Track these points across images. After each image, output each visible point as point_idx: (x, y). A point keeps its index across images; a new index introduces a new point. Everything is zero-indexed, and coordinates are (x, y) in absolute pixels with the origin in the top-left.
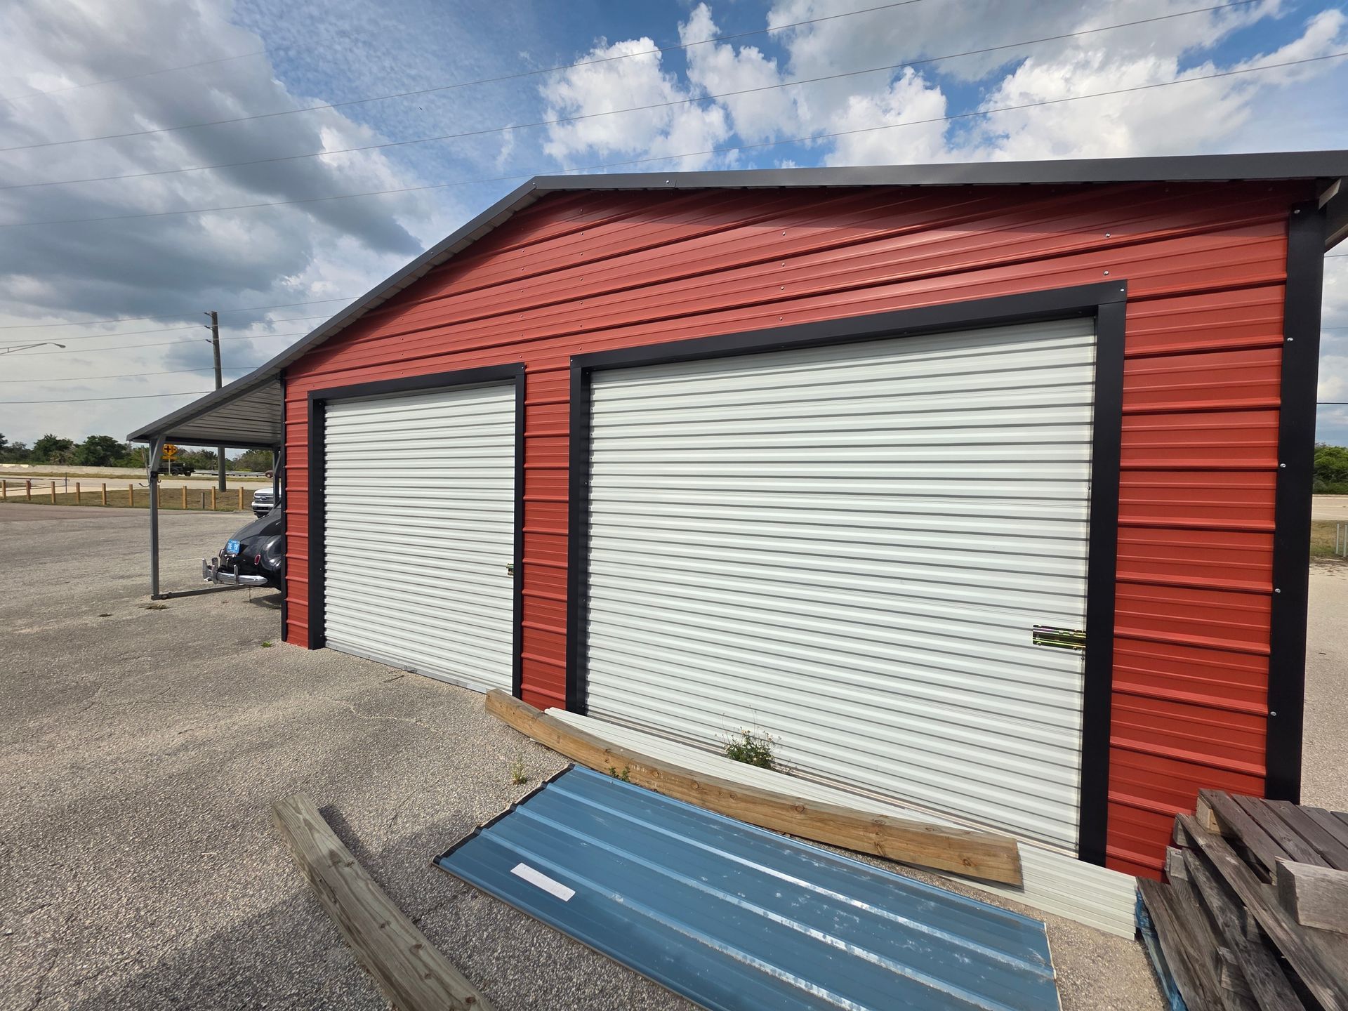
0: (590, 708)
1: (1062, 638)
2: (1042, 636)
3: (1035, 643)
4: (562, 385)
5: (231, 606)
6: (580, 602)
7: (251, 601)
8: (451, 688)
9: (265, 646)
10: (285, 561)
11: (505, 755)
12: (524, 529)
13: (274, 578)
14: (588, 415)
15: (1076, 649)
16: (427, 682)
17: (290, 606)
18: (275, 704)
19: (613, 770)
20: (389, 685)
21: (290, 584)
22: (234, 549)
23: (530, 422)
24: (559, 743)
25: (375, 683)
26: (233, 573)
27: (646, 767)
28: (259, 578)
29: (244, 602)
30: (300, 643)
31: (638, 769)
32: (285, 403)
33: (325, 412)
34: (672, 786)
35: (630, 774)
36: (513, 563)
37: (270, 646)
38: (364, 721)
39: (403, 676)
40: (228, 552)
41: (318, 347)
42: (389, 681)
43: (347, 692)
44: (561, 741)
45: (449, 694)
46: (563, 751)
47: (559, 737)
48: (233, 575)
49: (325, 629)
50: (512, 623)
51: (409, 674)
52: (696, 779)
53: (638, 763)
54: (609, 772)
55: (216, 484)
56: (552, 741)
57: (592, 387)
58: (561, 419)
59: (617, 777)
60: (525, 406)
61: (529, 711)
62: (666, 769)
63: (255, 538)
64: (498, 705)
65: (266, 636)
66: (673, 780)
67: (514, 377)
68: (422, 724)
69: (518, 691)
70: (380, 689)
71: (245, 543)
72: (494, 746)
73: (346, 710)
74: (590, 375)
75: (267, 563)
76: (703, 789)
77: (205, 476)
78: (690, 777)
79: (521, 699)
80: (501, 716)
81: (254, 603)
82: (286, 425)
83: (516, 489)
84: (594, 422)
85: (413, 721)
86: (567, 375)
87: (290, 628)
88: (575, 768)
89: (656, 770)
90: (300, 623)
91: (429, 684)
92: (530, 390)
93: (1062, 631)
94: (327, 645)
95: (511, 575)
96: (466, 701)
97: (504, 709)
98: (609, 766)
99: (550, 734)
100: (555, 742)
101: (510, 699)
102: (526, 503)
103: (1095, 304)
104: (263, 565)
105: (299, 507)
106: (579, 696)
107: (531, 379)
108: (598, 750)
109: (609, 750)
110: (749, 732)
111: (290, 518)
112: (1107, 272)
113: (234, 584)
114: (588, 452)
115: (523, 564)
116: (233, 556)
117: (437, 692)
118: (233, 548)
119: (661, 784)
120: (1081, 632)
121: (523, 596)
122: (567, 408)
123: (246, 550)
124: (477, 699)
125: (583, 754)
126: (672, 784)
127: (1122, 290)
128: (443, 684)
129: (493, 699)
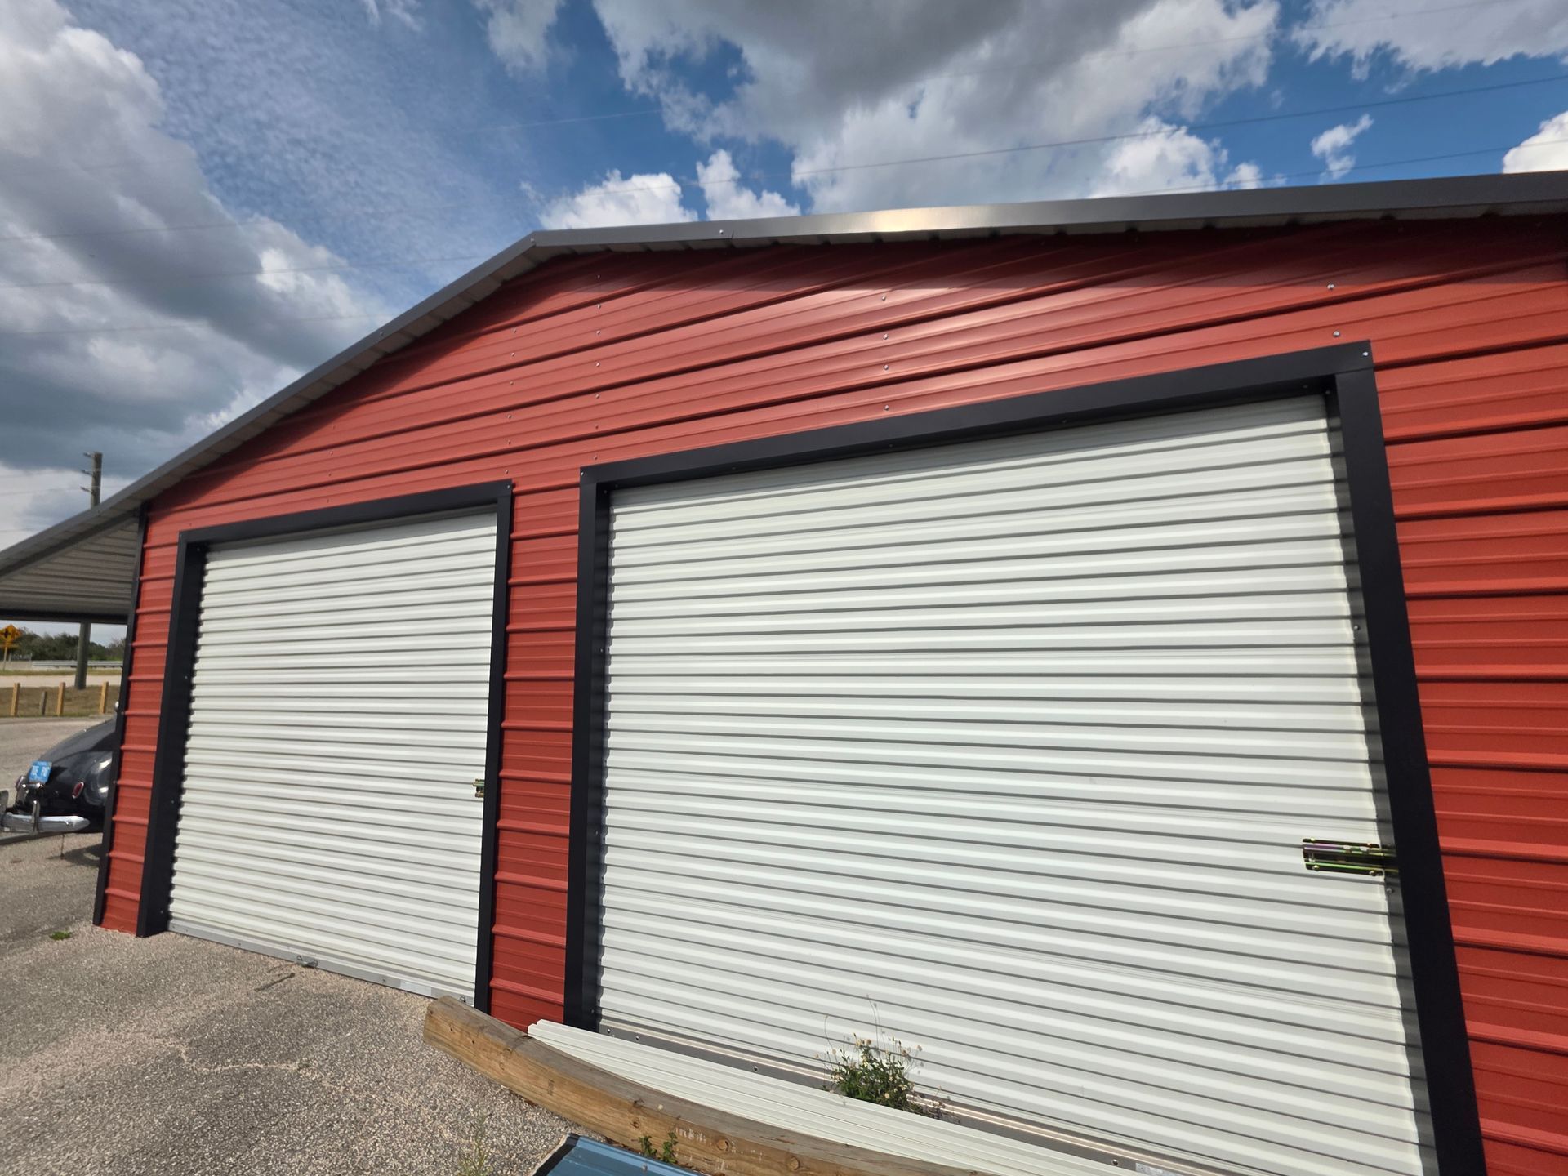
0: (604, 1013)
1: (1350, 858)
2: (1320, 856)
3: (1309, 867)
4: (568, 509)
5: (22, 868)
6: (590, 835)
7: (63, 857)
8: (373, 991)
9: (57, 937)
10: (115, 791)
11: (453, 1127)
12: (504, 724)
13: (98, 817)
14: (606, 551)
15: (1374, 875)
16: (332, 983)
17: (115, 865)
18: (35, 1058)
19: (646, 1142)
20: (263, 995)
21: (119, 829)
22: (41, 774)
23: (517, 563)
24: (551, 1093)
25: (240, 993)
26: (31, 814)
27: (704, 1131)
28: (75, 819)
29: (51, 858)
30: (123, 927)
31: (691, 1136)
32: (144, 551)
33: (206, 562)
34: (753, 1166)
35: (677, 1148)
36: (484, 778)
37: (67, 936)
38: (200, 1078)
39: (292, 975)
40: (31, 779)
41: (203, 469)
42: (267, 987)
43: (183, 1018)
44: (555, 1089)
45: (368, 1003)
46: (559, 1109)
47: (551, 1084)
48: (30, 817)
49: (170, 900)
50: (479, 875)
51: (304, 970)
52: (794, 1150)
53: (692, 1126)
54: (638, 1146)
55: (70, 681)
56: (539, 1090)
57: (611, 512)
58: (565, 558)
59: (652, 1155)
60: (511, 542)
61: (501, 1035)
62: (740, 1133)
63: (84, 756)
64: (446, 1027)
65: (66, 919)
66: (753, 1155)
67: (495, 501)
68: (309, 1074)
69: (485, 997)
70: (246, 1005)
71: (62, 764)
72: (435, 1108)
73: (169, 1058)
74: (608, 494)
75: (94, 794)
76: (808, 1169)
77: (61, 669)
78: (779, 1145)
79: (489, 1013)
80: (450, 1047)
81: (66, 859)
82: (141, 583)
83: (492, 664)
84: (616, 560)
85: (294, 1067)
86: (575, 495)
87: (111, 902)
88: (579, 1144)
89: (722, 1137)
90: (127, 894)
91: (334, 988)
92: (520, 517)
93: (1348, 847)
94: (170, 928)
95: (480, 796)
96: (396, 1014)
97: (457, 1035)
98: (639, 1134)
99: (536, 1078)
100: (545, 1092)
101: (469, 1014)
102: (506, 732)
103: (1329, 373)
104: (87, 797)
105: (148, 708)
106: (586, 991)
107: (521, 502)
108: (619, 1105)
109: (640, 1101)
110: (869, 1042)
111: (130, 722)
112: (1337, 333)
113: (29, 831)
114: (606, 604)
115: (500, 780)
116: (38, 785)
117: (347, 1000)
118: (39, 774)
119: (732, 1163)
120: (1377, 846)
121: (497, 831)
122: (574, 541)
123: (64, 775)
124: (415, 1009)
125: (595, 1113)
126: (751, 1162)
127: (1366, 354)
128: (359, 984)
129: (438, 1017)
